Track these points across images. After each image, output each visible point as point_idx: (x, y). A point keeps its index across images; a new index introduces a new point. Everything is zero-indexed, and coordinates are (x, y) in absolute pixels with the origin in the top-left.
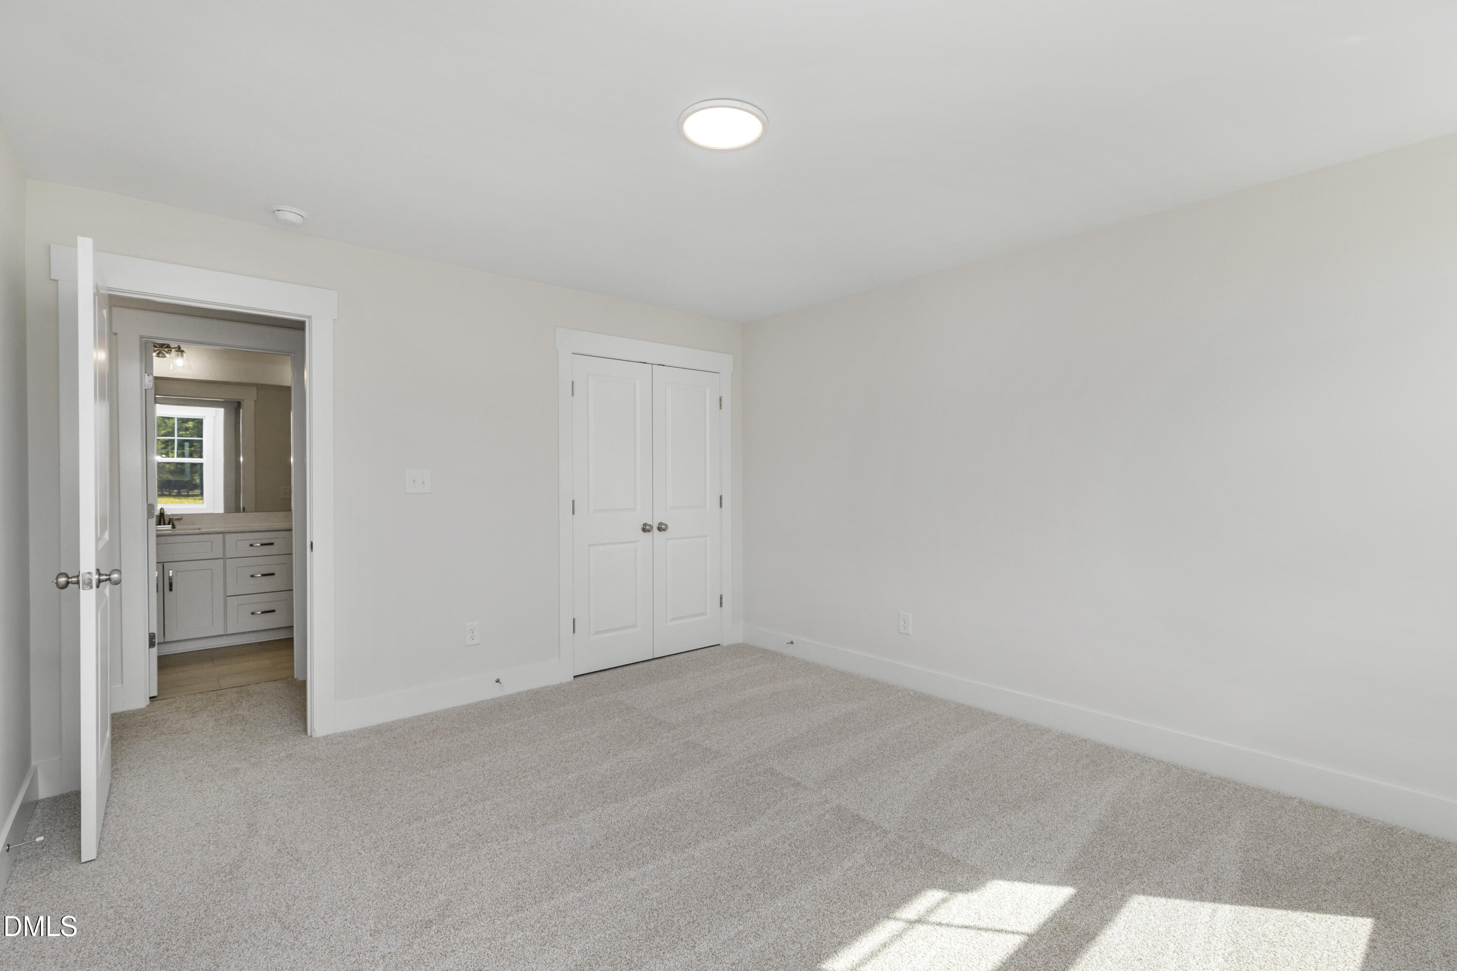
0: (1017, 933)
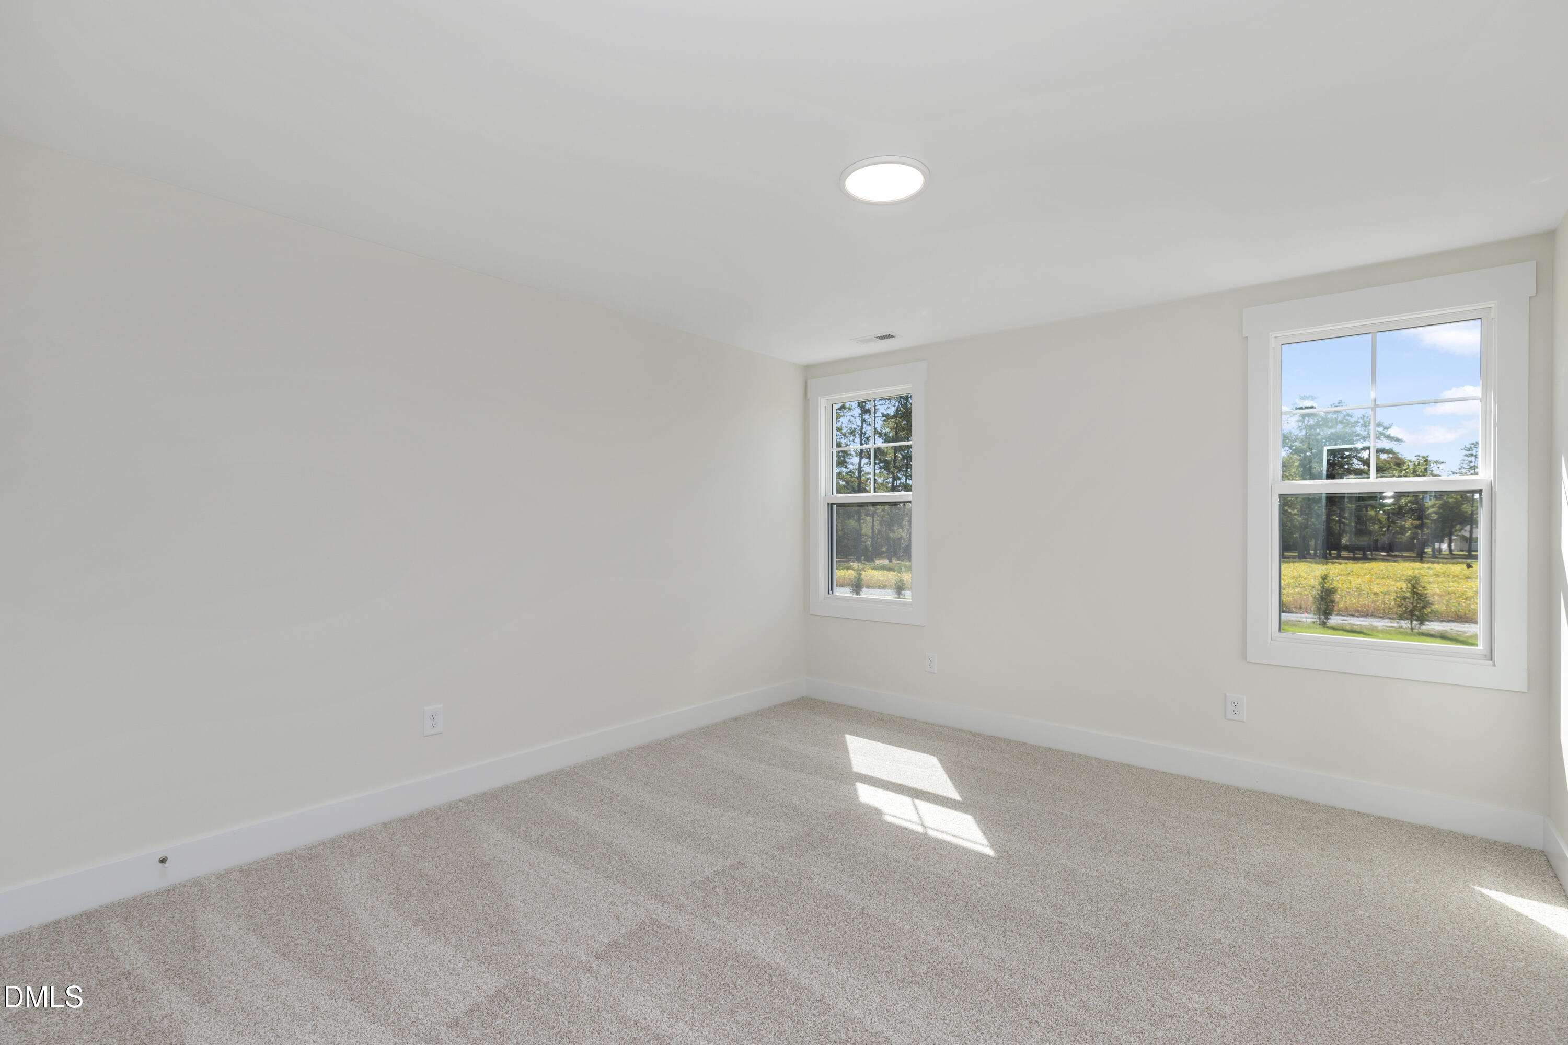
0: (915, 805)
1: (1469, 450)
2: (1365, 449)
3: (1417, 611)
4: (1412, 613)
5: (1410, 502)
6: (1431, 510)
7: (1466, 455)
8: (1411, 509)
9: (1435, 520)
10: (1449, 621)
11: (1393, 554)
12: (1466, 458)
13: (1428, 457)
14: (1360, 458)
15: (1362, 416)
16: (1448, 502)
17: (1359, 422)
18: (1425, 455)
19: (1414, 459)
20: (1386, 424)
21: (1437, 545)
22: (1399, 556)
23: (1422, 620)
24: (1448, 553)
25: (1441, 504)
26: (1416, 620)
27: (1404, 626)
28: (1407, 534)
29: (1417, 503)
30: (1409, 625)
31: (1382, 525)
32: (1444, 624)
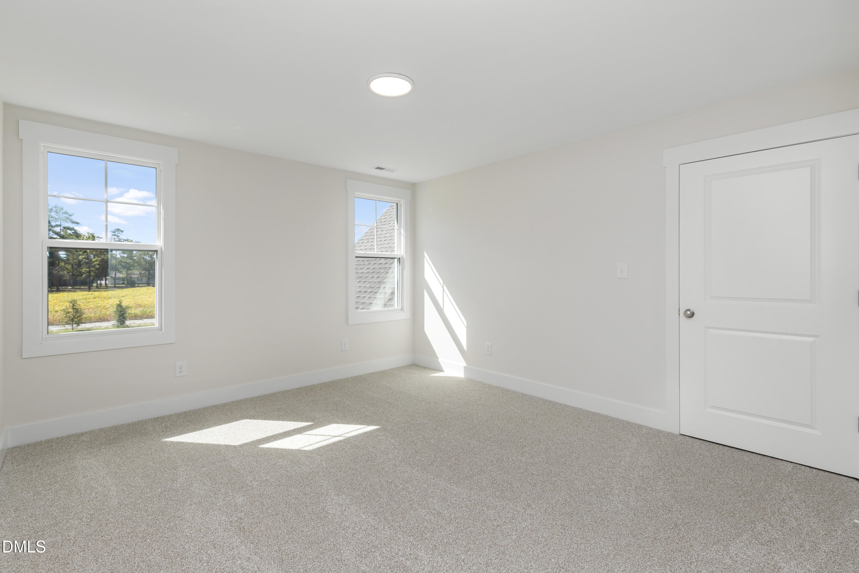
1: (114, 233)
2: (57, 226)
3: (76, 319)
4: (72, 320)
5: (84, 258)
6: (96, 263)
7: (113, 235)
8: (85, 262)
9: (97, 268)
10: (95, 322)
11: (76, 287)
12: (113, 236)
13: (93, 234)
14: (54, 231)
15: (54, 206)
16: (104, 259)
17: (53, 210)
18: (92, 233)
19: (87, 235)
20: (70, 213)
21: (99, 282)
22: (78, 288)
23: (78, 324)
24: (104, 285)
25: (101, 260)
26: (75, 324)
27: (69, 328)
28: (83, 276)
29: (88, 259)
30: (71, 327)
31: (69, 271)
32: (92, 324)
